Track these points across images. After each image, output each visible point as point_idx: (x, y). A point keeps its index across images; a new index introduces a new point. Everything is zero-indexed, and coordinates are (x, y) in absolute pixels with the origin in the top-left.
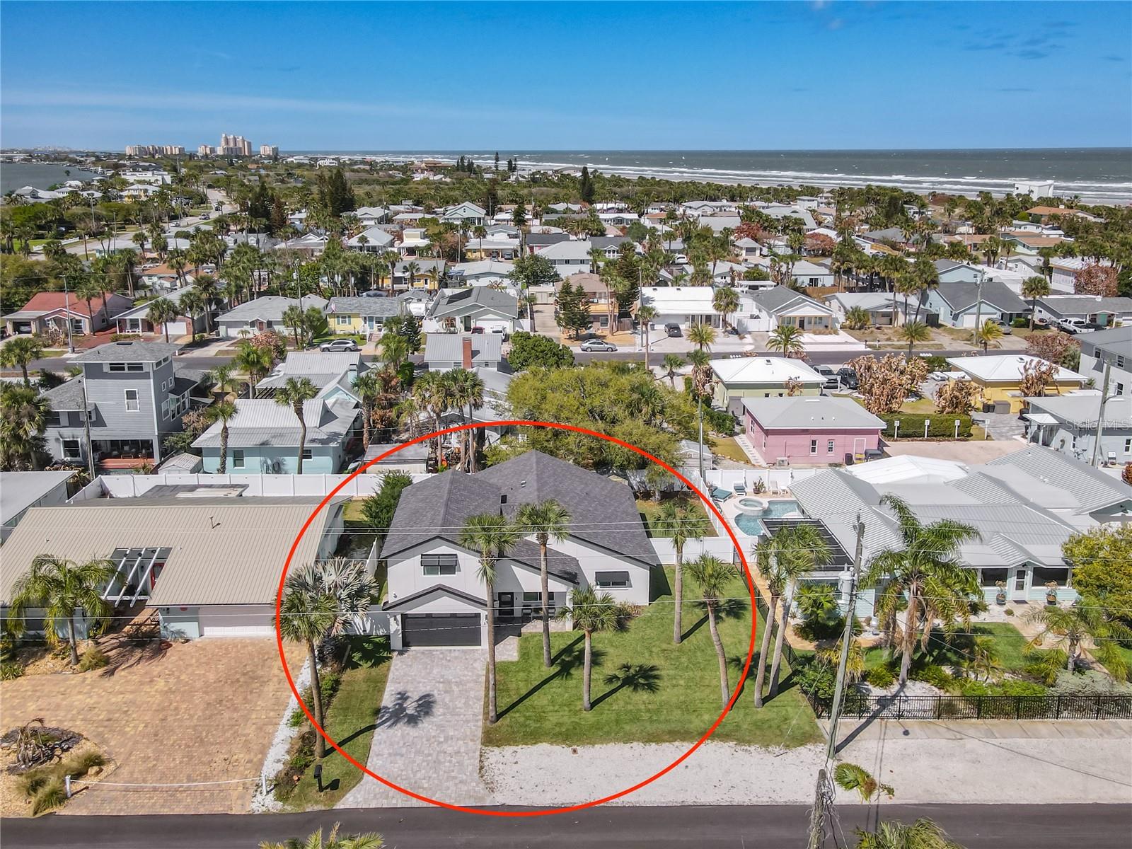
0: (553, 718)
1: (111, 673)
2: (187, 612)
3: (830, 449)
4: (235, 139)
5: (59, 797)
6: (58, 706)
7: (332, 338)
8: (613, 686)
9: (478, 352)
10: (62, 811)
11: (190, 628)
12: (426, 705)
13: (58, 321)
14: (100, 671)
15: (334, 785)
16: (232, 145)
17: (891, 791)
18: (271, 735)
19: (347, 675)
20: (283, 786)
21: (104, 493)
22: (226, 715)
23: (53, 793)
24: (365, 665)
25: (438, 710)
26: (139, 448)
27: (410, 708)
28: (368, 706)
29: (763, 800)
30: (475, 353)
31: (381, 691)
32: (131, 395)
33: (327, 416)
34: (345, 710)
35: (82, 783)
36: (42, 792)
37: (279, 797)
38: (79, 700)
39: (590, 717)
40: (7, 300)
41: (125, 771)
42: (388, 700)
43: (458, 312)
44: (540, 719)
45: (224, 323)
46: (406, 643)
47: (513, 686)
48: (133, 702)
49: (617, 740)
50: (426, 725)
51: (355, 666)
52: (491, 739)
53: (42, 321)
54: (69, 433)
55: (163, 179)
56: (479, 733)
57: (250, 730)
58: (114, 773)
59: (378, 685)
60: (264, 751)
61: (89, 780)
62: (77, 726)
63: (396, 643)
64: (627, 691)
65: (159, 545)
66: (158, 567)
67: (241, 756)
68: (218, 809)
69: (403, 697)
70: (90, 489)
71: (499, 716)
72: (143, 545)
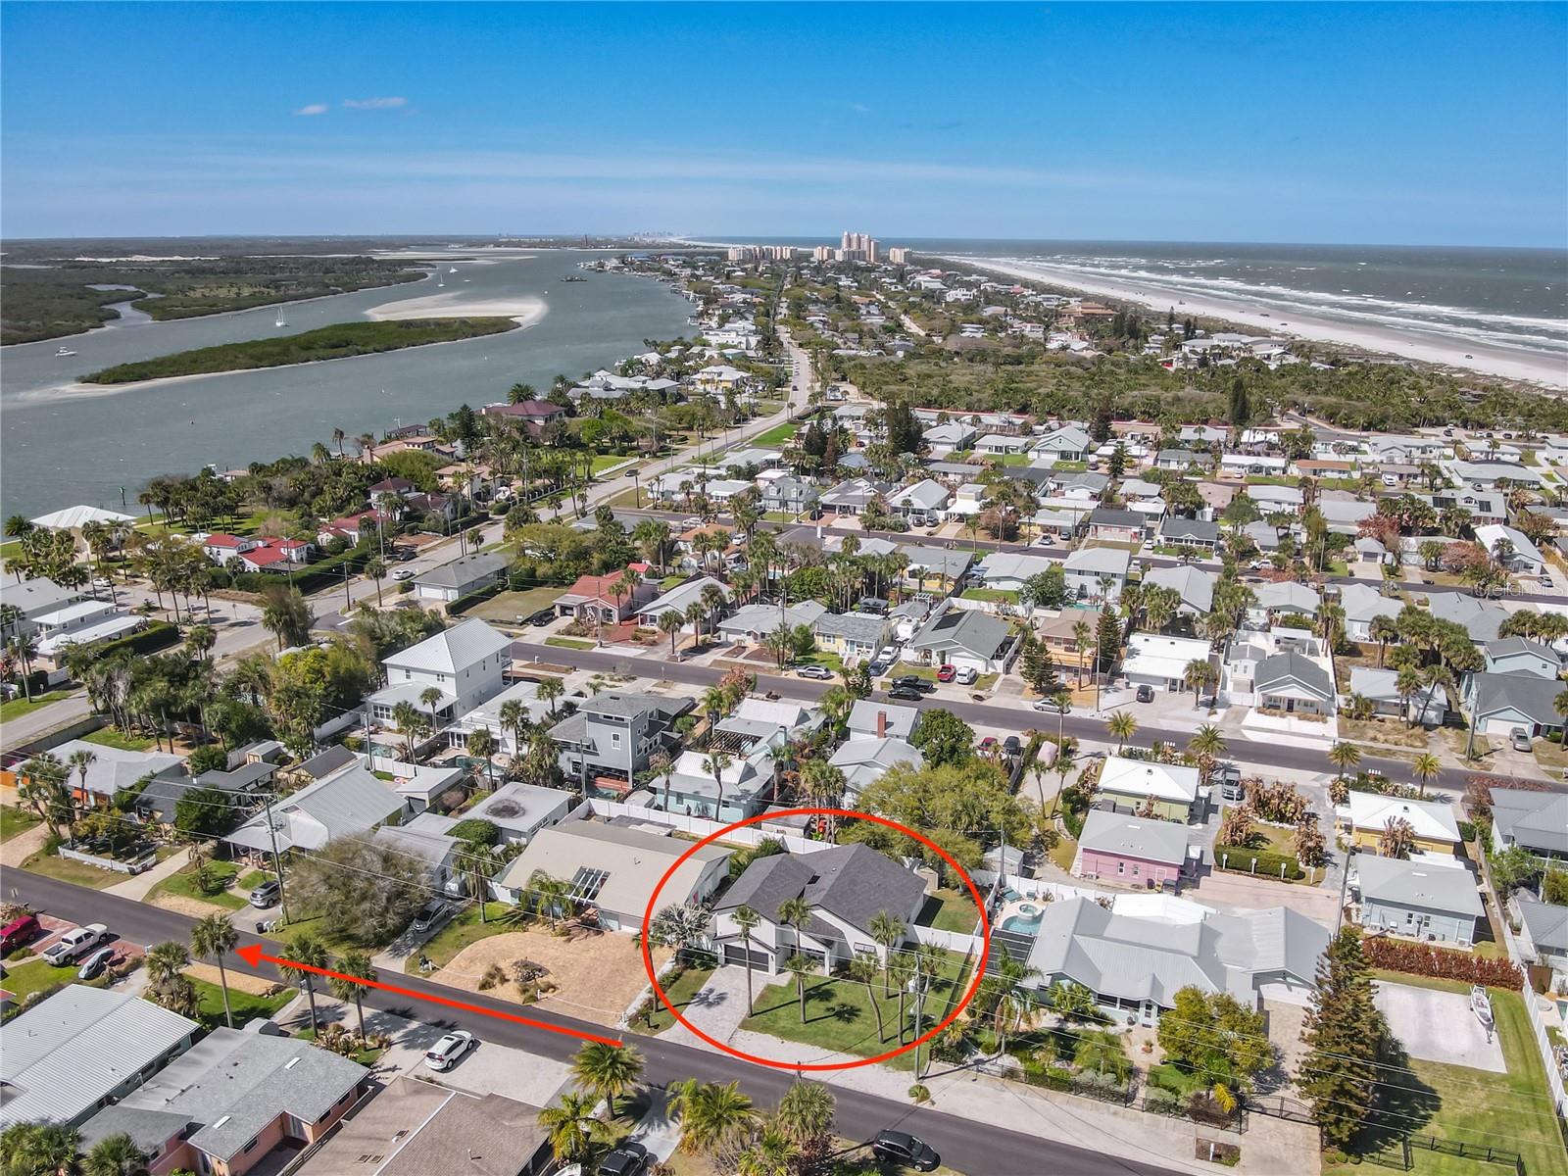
0: (782, 1024)
1: (569, 940)
2: (615, 916)
3: (1136, 873)
4: (859, 238)
5: (535, 999)
6: (541, 953)
7: (815, 656)
8: (827, 1014)
9: (892, 724)
10: (534, 1005)
11: (613, 924)
12: (722, 998)
13: (594, 609)
14: (565, 938)
15: (656, 1027)
16: (854, 247)
17: (933, 1103)
18: (636, 995)
19: (688, 972)
20: (633, 1021)
21: (590, 814)
22: (619, 978)
23: (531, 996)
24: (700, 969)
25: (725, 1003)
26: (619, 775)
27: (711, 998)
28: (692, 991)
29: (862, 1090)
30: (888, 725)
31: (701, 986)
32: (616, 737)
33: (749, 773)
34: (678, 991)
35: (545, 995)
36: (528, 994)
37: (629, 1025)
38: (552, 952)
39: (802, 1027)
40: (560, 573)
41: (565, 994)
42: (702, 991)
43: (936, 645)
44: (774, 1022)
45: (724, 629)
46: (727, 961)
47: (772, 1001)
48: (576, 960)
49: (808, 1043)
50: (715, 1010)
51: (694, 968)
52: (744, 1026)
53: (582, 608)
54: (576, 757)
55: (747, 341)
56: (740, 1021)
57: (627, 989)
58: (561, 994)
59: (701, 981)
60: (631, 1001)
61: (549, 994)
62: (547, 965)
63: (722, 960)
64: (834, 1018)
65: (604, 870)
66: (603, 881)
67: (619, 1001)
68: (601, 1024)
69: (711, 991)
70: (581, 809)
71: (752, 1016)
72: (596, 868)
